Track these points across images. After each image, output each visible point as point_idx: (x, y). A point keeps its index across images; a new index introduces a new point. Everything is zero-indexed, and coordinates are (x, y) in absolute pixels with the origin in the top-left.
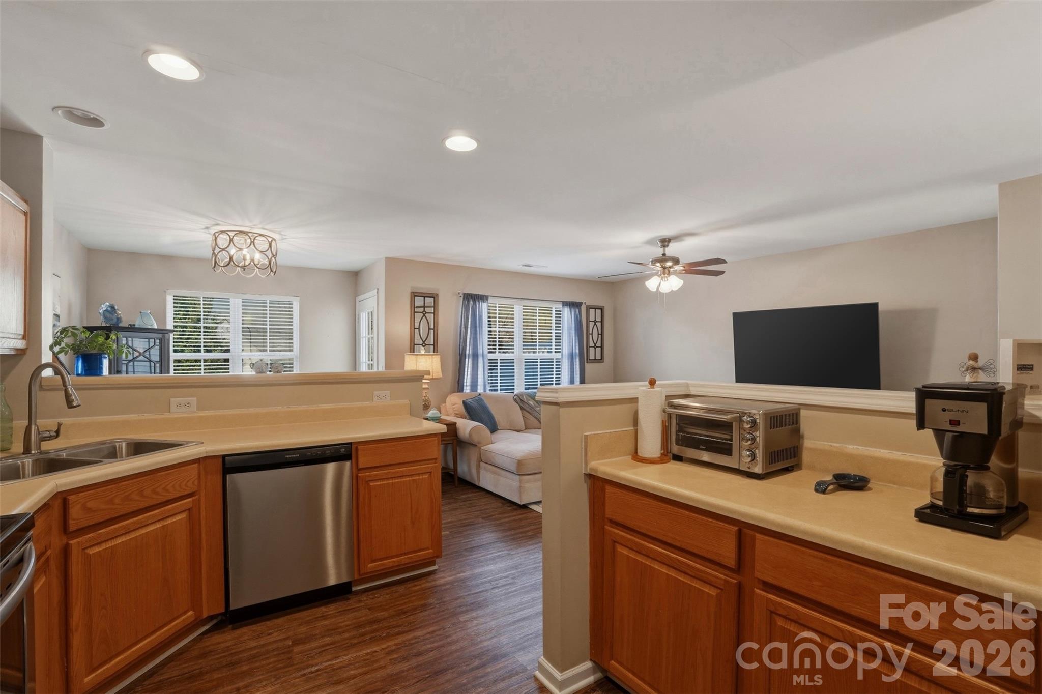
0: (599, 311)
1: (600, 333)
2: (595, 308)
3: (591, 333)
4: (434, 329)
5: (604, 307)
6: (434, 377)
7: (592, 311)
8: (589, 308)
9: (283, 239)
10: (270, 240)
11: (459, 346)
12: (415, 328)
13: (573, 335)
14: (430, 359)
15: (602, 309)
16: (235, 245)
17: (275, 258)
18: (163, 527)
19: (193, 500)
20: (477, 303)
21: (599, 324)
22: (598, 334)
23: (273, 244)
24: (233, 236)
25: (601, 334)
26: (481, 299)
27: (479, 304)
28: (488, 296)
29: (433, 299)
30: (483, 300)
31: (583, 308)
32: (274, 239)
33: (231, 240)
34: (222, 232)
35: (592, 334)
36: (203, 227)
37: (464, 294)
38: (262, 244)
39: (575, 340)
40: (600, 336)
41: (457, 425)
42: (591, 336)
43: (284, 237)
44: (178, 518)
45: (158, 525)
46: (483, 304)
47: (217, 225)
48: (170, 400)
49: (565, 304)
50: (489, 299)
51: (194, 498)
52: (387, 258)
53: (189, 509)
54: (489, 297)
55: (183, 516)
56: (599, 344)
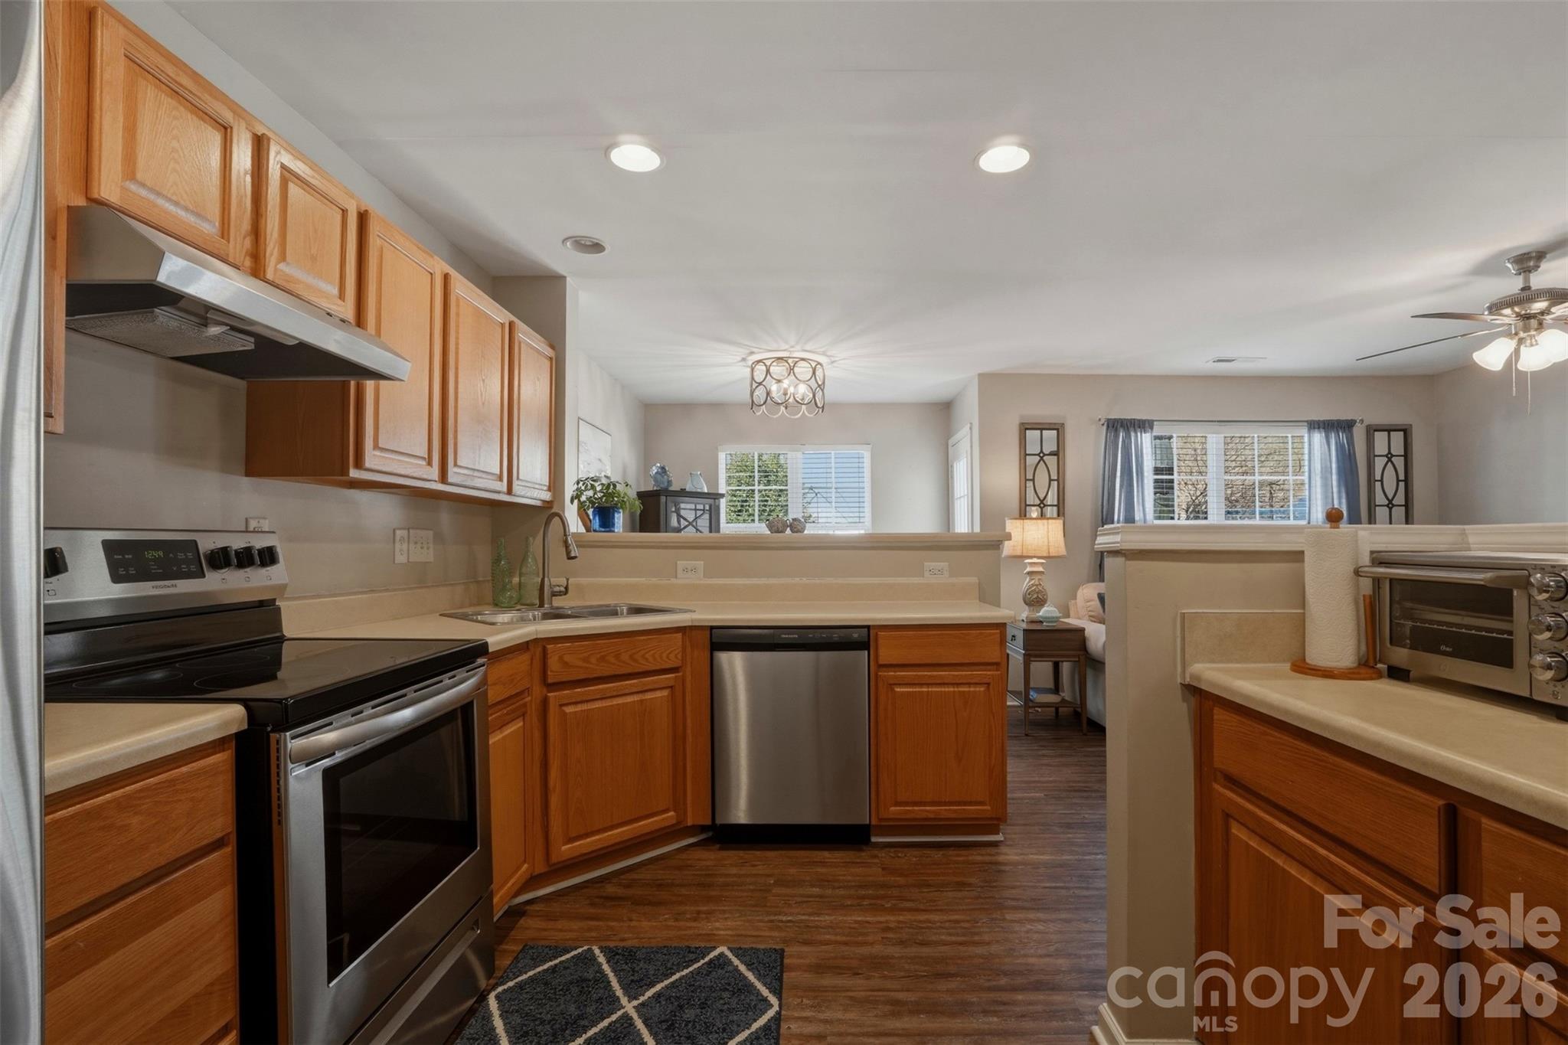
0: (1398, 438)
1: (1402, 477)
2: (1389, 430)
3: (1378, 477)
4: (1058, 480)
5: (1411, 425)
6: (1051, 555)
7: (1380, 439)
8: (1371, 430)
9: (833, 362)
10: (814, 365)
11: (1100, 507)
12: (1026, 480)
13: (1335, 483)
14: (1044, 525)
15: (1406, 431)
16: (772, 377)
17: (822, 390)
18: (642, 701)
19: (676, 677)
20: (1133, 434)
21: (1399, 462)
22: (1398, 481)
23: (819, 373)
24: (770, 365)
25: (1406, 481)
26: (1140, 427)
27: (1136, 436)
28: (1153, 421)
29: (1055, 432)
30: (1144, 428)
31: (1359, 433)
32: (819, 363)
33: (768, 371)
34: (759, 362)
35: (1381, 481)
36: (739, 359)
37: (1108, 420)
38: (803, 371)
39: (1339, 492)
40: (1402, 485)
41: (1086, 632)
42: (1378, 484)
43: (833, 359)
44: (658, 694)
45: (636, 698)
46: (1143, 435)
47: (752, 353)
48: (676, 563)
49: (1313, 425)
50: (1155, 427)
51: (677, 674)
52: (979, 375)
53: (671, 687)
54: (1155, 423)
55: (665, 693)
56: (1400, 499)
